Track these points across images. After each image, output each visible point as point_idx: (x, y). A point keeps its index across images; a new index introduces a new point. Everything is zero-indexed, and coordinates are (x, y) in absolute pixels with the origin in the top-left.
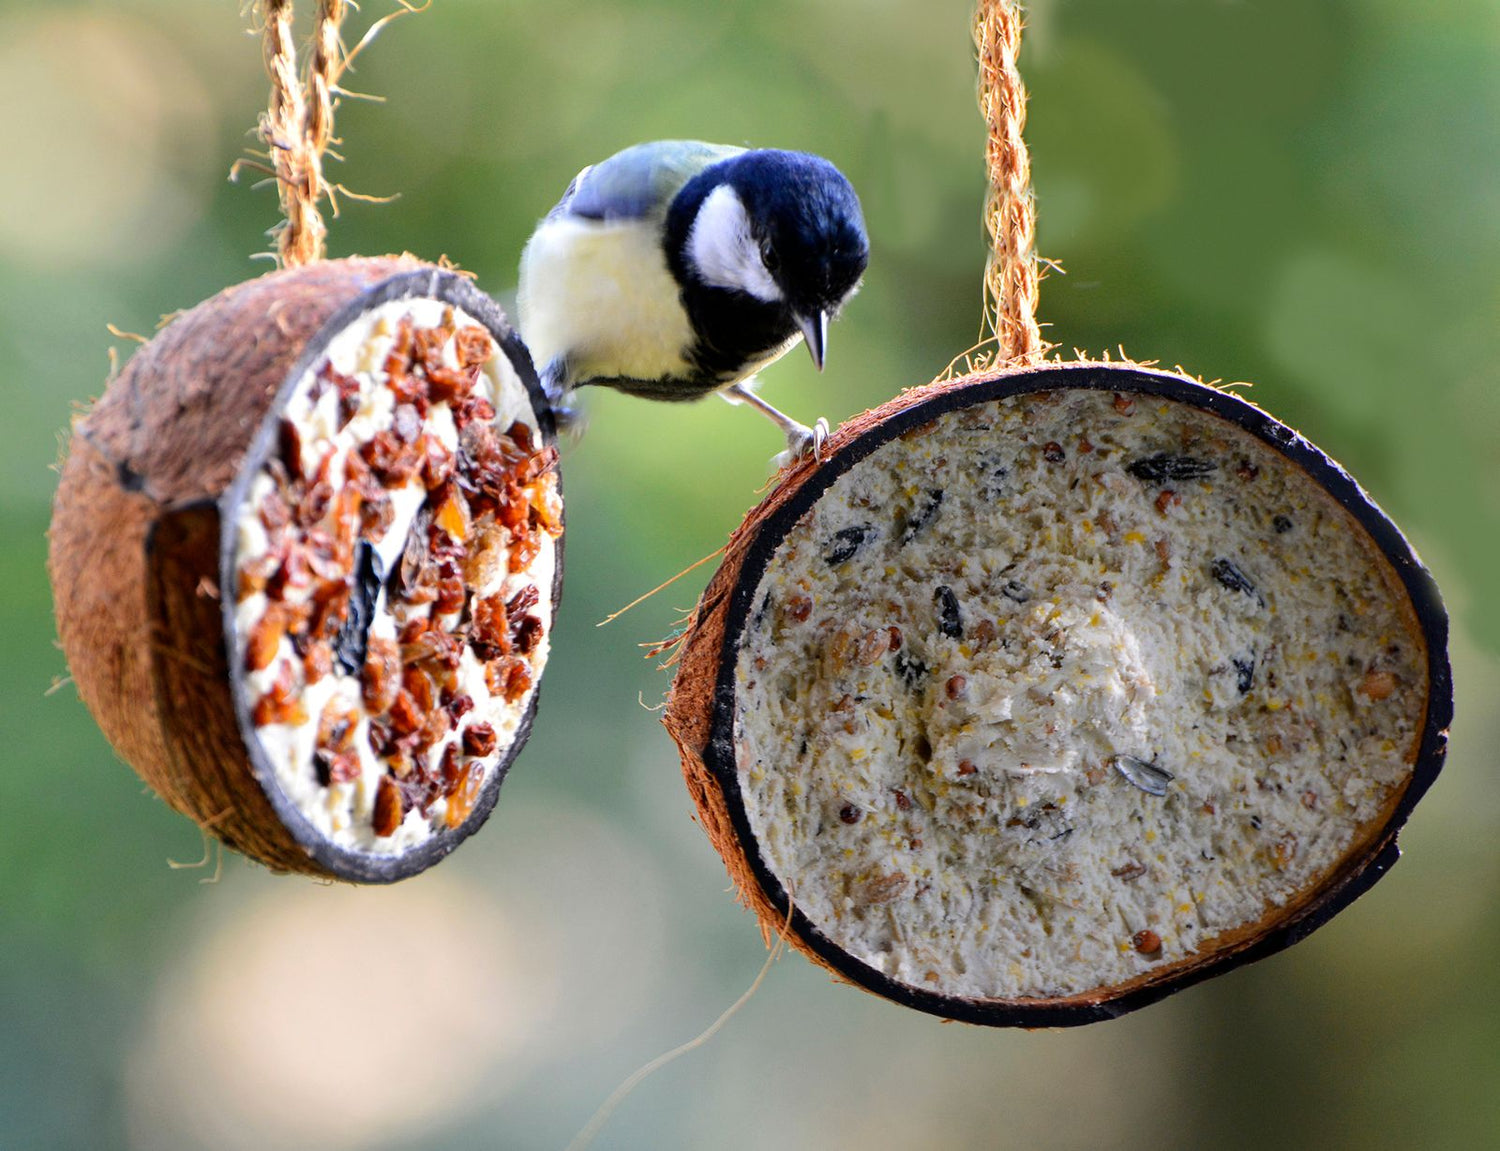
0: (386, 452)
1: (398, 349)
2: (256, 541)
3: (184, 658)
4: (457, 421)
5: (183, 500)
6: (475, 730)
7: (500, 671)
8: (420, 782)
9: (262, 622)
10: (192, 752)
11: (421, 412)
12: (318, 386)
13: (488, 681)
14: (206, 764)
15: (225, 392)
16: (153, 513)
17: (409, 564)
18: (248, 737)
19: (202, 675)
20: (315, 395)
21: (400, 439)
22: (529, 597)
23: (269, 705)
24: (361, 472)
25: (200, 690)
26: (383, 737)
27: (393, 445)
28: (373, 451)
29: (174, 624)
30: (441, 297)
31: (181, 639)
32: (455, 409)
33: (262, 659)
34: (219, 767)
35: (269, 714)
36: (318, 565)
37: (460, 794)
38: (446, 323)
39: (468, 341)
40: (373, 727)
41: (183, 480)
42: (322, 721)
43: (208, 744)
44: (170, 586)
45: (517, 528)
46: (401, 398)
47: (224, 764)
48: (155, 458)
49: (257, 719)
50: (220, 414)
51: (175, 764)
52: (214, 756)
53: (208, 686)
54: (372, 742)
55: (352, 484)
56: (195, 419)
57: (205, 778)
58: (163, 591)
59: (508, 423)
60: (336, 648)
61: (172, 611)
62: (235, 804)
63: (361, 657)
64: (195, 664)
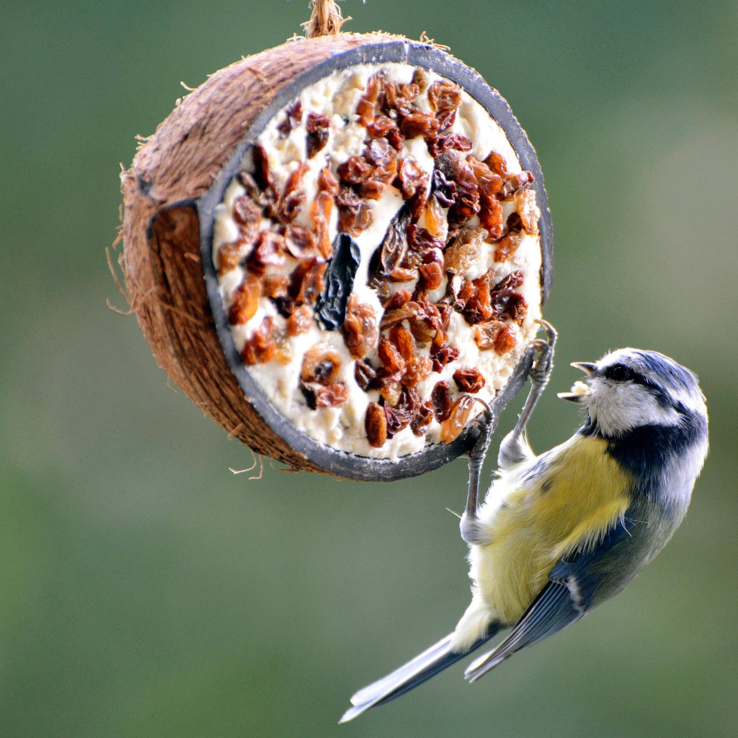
0: (358, 172)
1: (369, 97)
2: (230, 230)
3: (183, 314)
4: (431, 151)
5: (172, 201)
6: (463, 373)
7: (487, 332)
8: (409, 409)
9: (241, 289)
10: (204, 383)
11: (394, 144)
12: (289, 122)
13: (476, 339)
14: (215, 392)
15: (215, 126)
16: (154, 211)
17: (388, 252)
18: (238, 372)
19: (196, 326)
20: (285, 128)
21: (371, 162)
22: (516, 280)
23: (252, 349)
24: (333, 185)
25: (197, 336)
26: (368, 376)
27: (366, 167)
28: (348, 171)
29: (173, 289)
30: (412, 62)
31: (180, 302)
32: (430, 142)
33: (242, 316)
34: (223, 394)
35: (253, 357)
36: (295, 250)
37: (450, 418)
38: (417, 79)
39: (440, 93)
40: (358, 367)
41: (176, 187)
42: (305, 361)
43: (211, 377)
44: (167, 262)
45: (494, 229)
46: (374, 133)
47: (225, 392)
48: (161, 172)
49: (243, 359)
50: (209, 140)
51: (196, 392)
52: (218, 386)
53: (202, 334)
54: (358, 378)
55: (324, 193)
56: (191, 144)
57: (217, 402)
58: (163, 265)
59: (485, 155)
60: (317, 310)
61: (171, 281)
62: (242, 421)
63: (340, 318)
64: (192, 319)
